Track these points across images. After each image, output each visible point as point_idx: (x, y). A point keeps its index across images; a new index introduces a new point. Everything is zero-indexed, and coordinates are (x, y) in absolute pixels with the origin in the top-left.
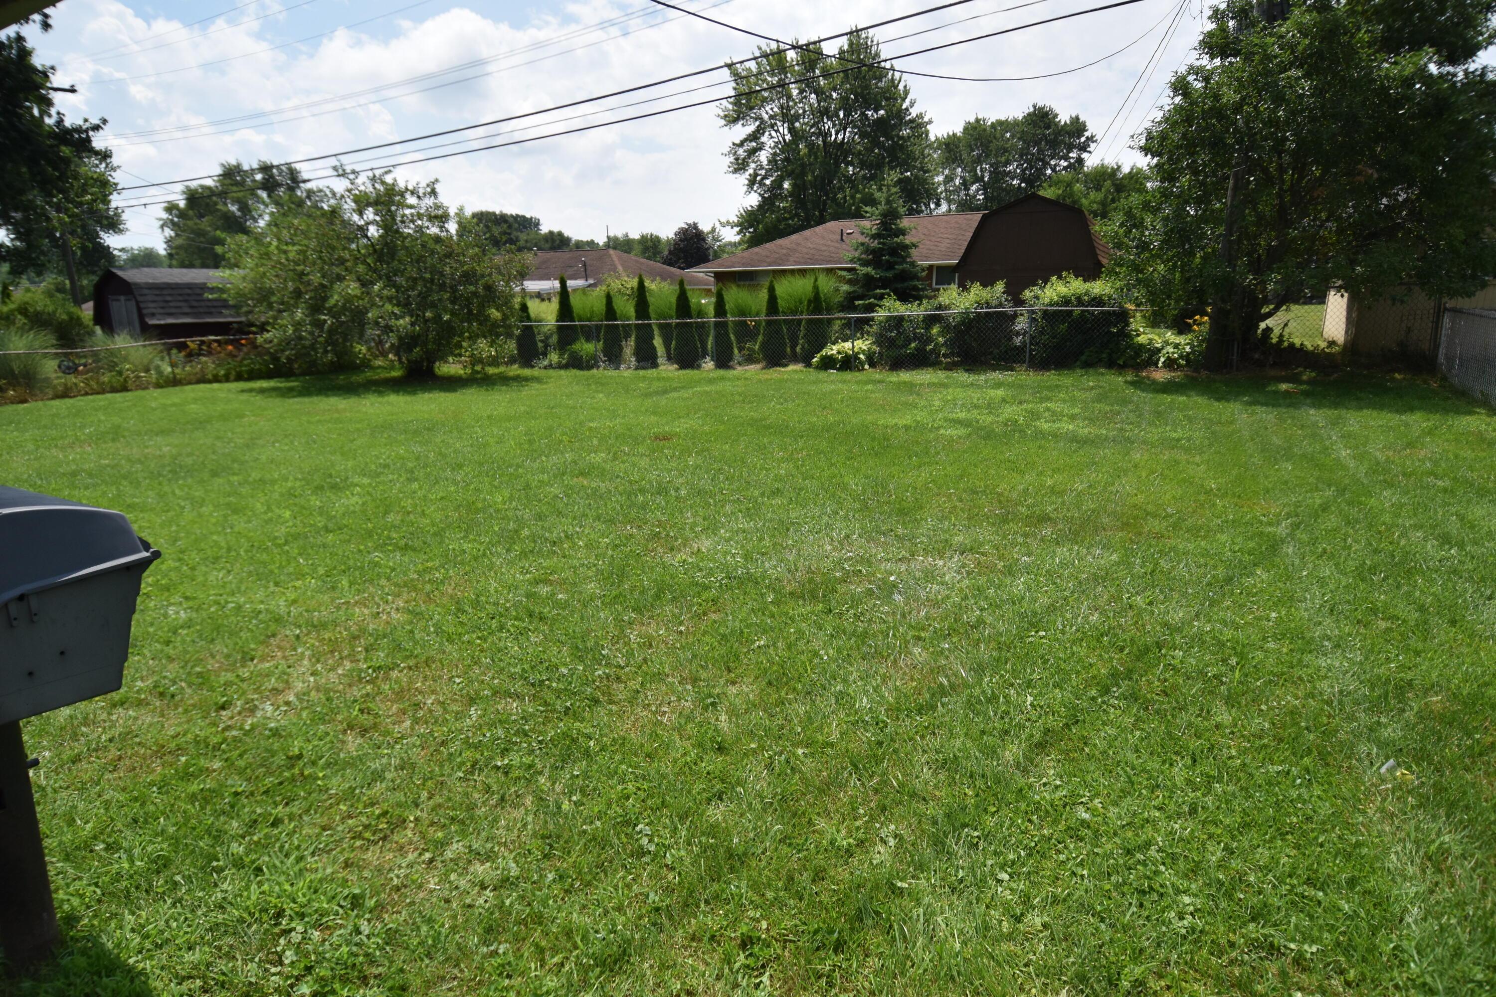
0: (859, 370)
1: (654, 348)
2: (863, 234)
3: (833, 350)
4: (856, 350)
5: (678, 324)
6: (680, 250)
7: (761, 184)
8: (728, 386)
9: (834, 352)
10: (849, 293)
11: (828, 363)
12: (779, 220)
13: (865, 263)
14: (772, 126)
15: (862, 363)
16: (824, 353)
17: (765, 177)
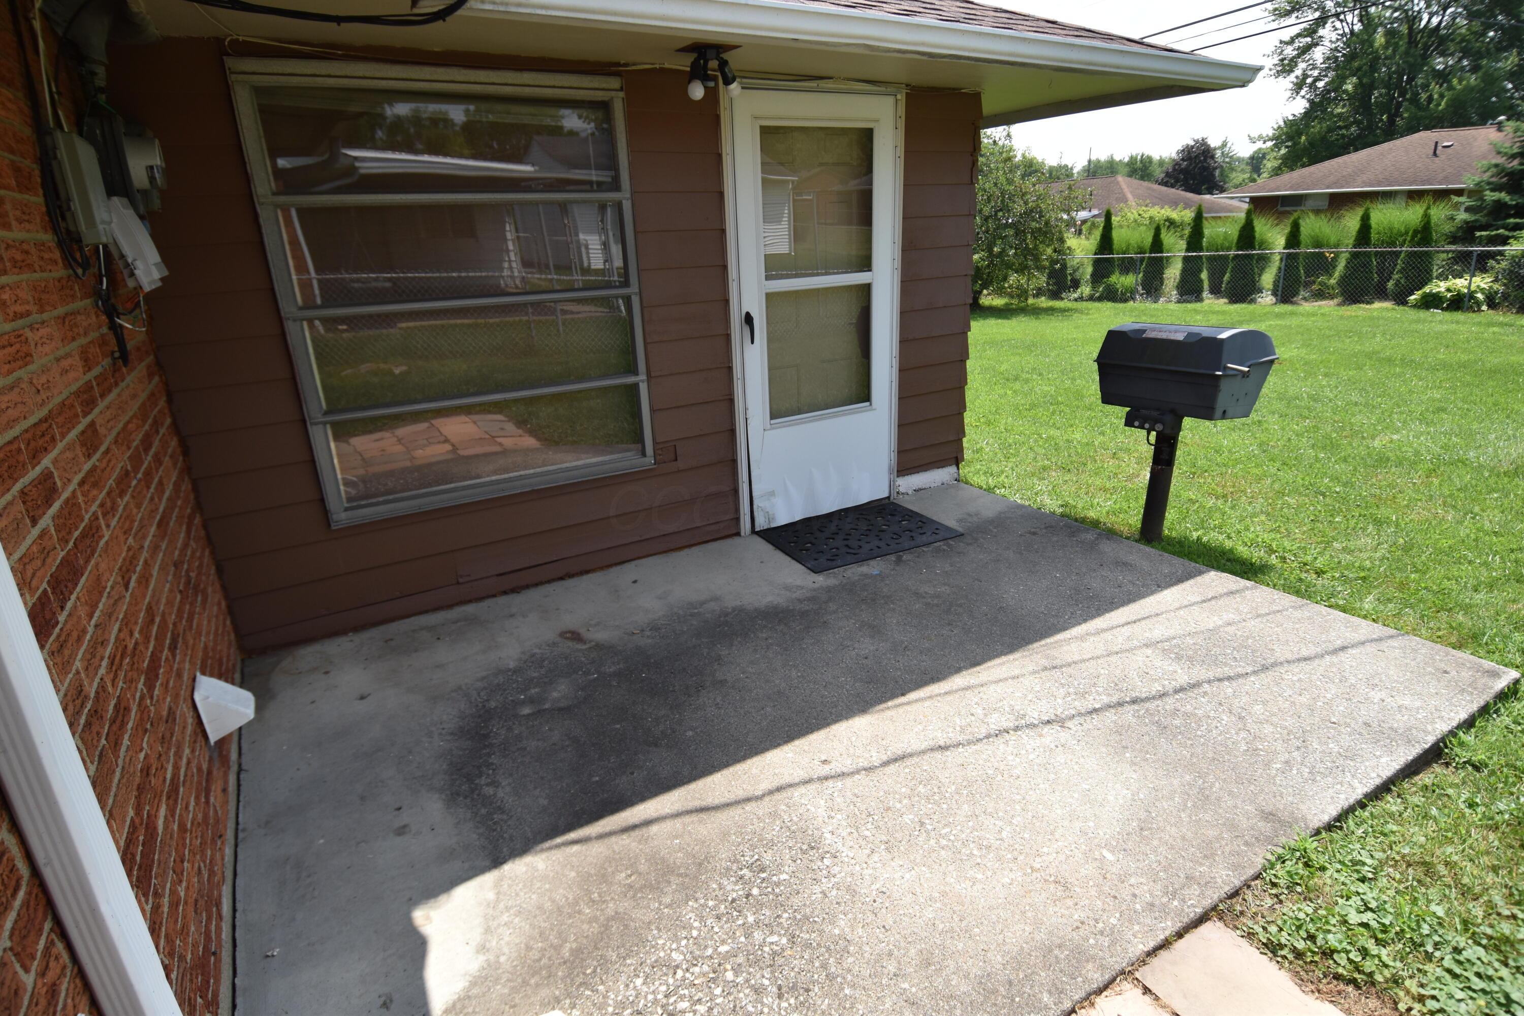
0: (1474, 311)
1: (1201, 281)
2: (1499, 153)
3: (1439, 287)
4: (1473, 288)
5: (1237, 256)
6: (1182, 171)
7: (1313, 86)
8: (1294, 322)
9: (1443, 290)
10: (1466, 222)
11: (1431, 302)
12: (1330, 130)
13: (1496, 188)
14: (1337, 15)
15: (1478, 304)
16: (1427, 289)
17: (1317, 79)
